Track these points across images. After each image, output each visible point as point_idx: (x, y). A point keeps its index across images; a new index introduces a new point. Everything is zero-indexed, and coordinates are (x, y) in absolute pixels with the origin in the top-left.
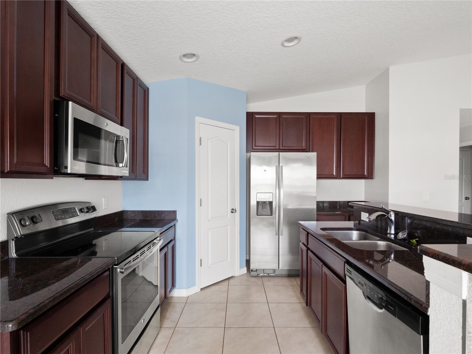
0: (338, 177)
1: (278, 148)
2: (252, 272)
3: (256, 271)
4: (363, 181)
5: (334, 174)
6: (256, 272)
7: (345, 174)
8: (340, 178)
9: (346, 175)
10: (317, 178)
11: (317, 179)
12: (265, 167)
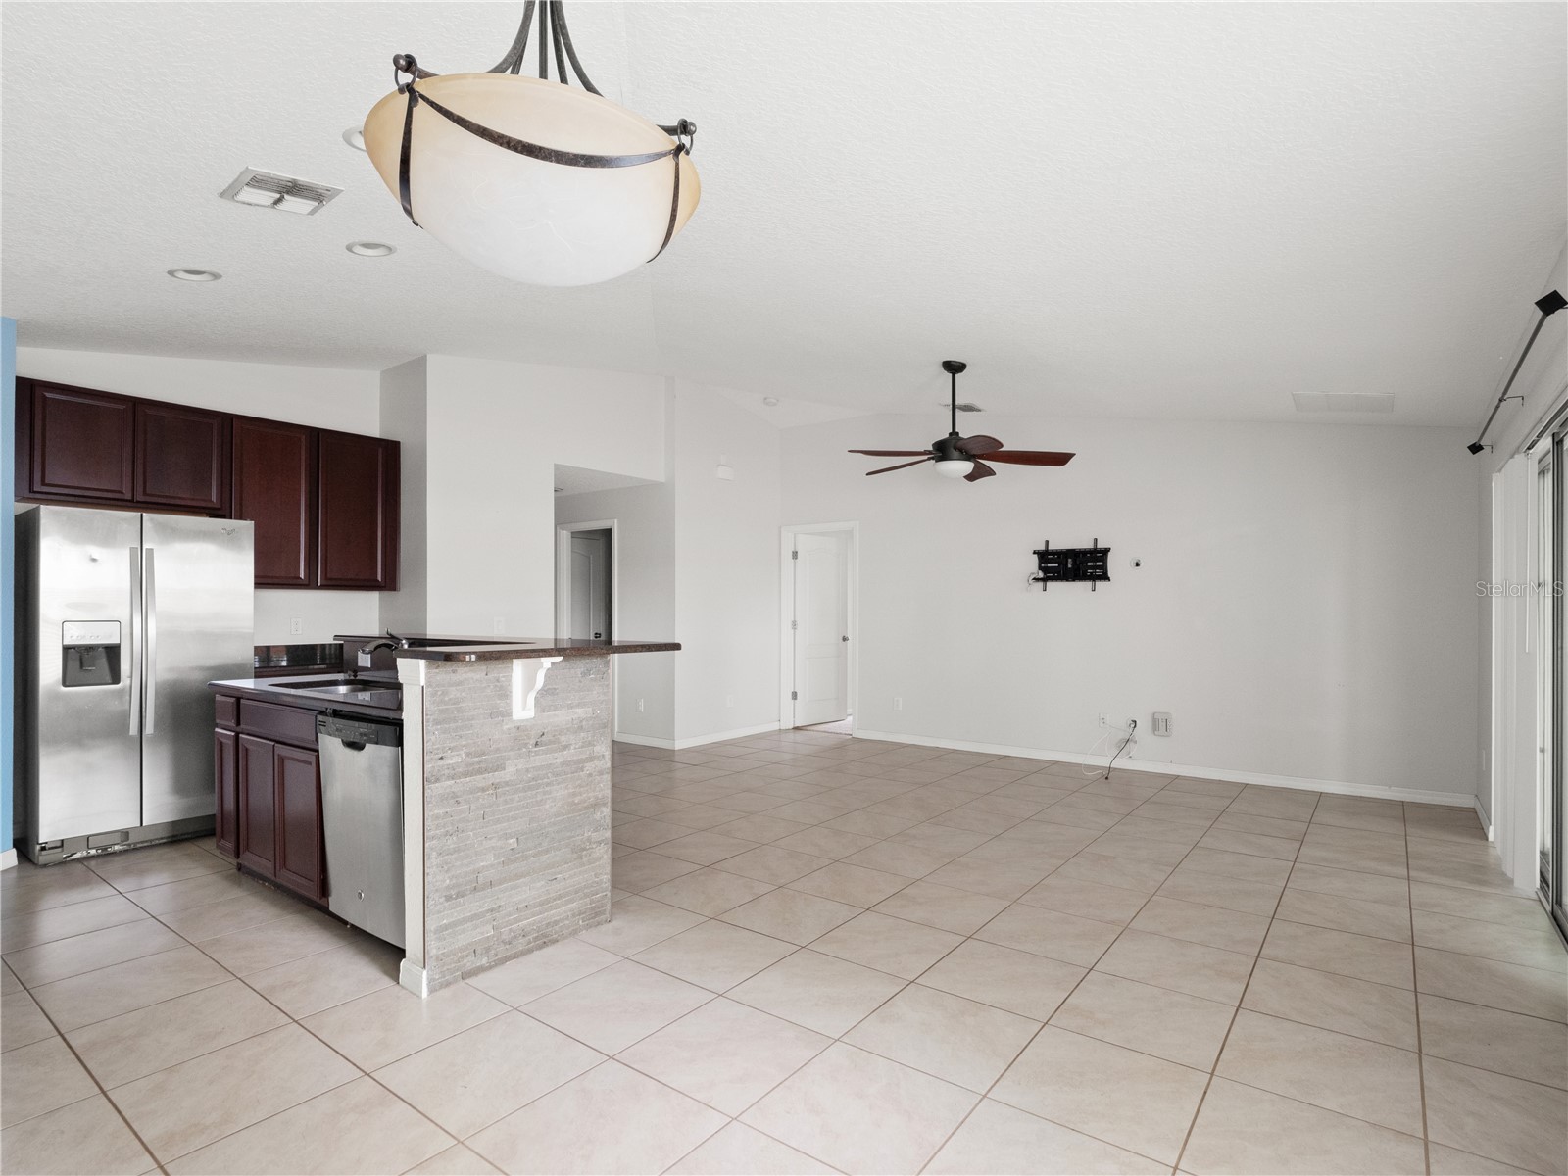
0: (309, 584)
1: (128, 496)
2: (44, 852)
3: (62, 846)
4: (374, 597)
5: (302, 576)
6: (60, 849)
7: (329, 576)
8: (317, 587)
9: (331, 579)
10: (255, 584)
11: (255, 588)
12: (95, 551)
